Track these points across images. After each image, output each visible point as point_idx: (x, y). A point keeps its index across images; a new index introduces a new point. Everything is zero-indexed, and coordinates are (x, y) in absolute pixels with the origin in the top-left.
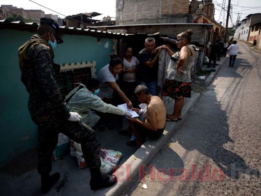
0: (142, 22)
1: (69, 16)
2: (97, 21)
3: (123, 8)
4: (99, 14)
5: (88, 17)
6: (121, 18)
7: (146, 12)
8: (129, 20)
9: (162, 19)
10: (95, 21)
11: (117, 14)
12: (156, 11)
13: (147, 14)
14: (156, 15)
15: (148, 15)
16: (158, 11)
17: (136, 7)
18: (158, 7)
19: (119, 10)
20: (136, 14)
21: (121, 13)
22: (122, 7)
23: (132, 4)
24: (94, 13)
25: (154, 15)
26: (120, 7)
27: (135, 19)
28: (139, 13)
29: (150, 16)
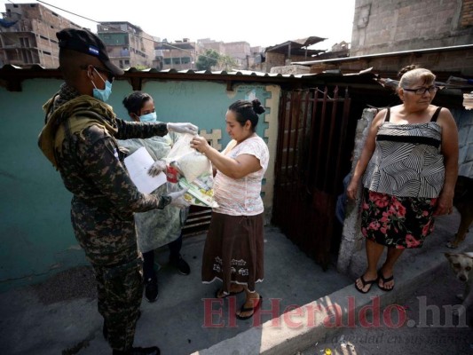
0: (407, 46)
1: (271, 47)
2: (320, 51)
3: (367, 23)
4: (322, 40)
5: (303, 46)
6: (361, 43)
7: (419, 25)
8: (378, 46)
9: (458, 36)
10: (315, 52)
11: (354, 36)
12: (444, 20)
13: (421, 28)
14: (442, 29)
15: (423, 32)
16: (449, 21)
17: (395, 18)
18: (452, 11)
19: (358, 28)
20: (393, 31)
21: (362, 32)
22: (366, 20)
23: (388, 12)
24: (311, 38)
25: (437, 30)
26: (361, 22)
27: (390, 43)
28: (400, 28)
29: (427, 34)
